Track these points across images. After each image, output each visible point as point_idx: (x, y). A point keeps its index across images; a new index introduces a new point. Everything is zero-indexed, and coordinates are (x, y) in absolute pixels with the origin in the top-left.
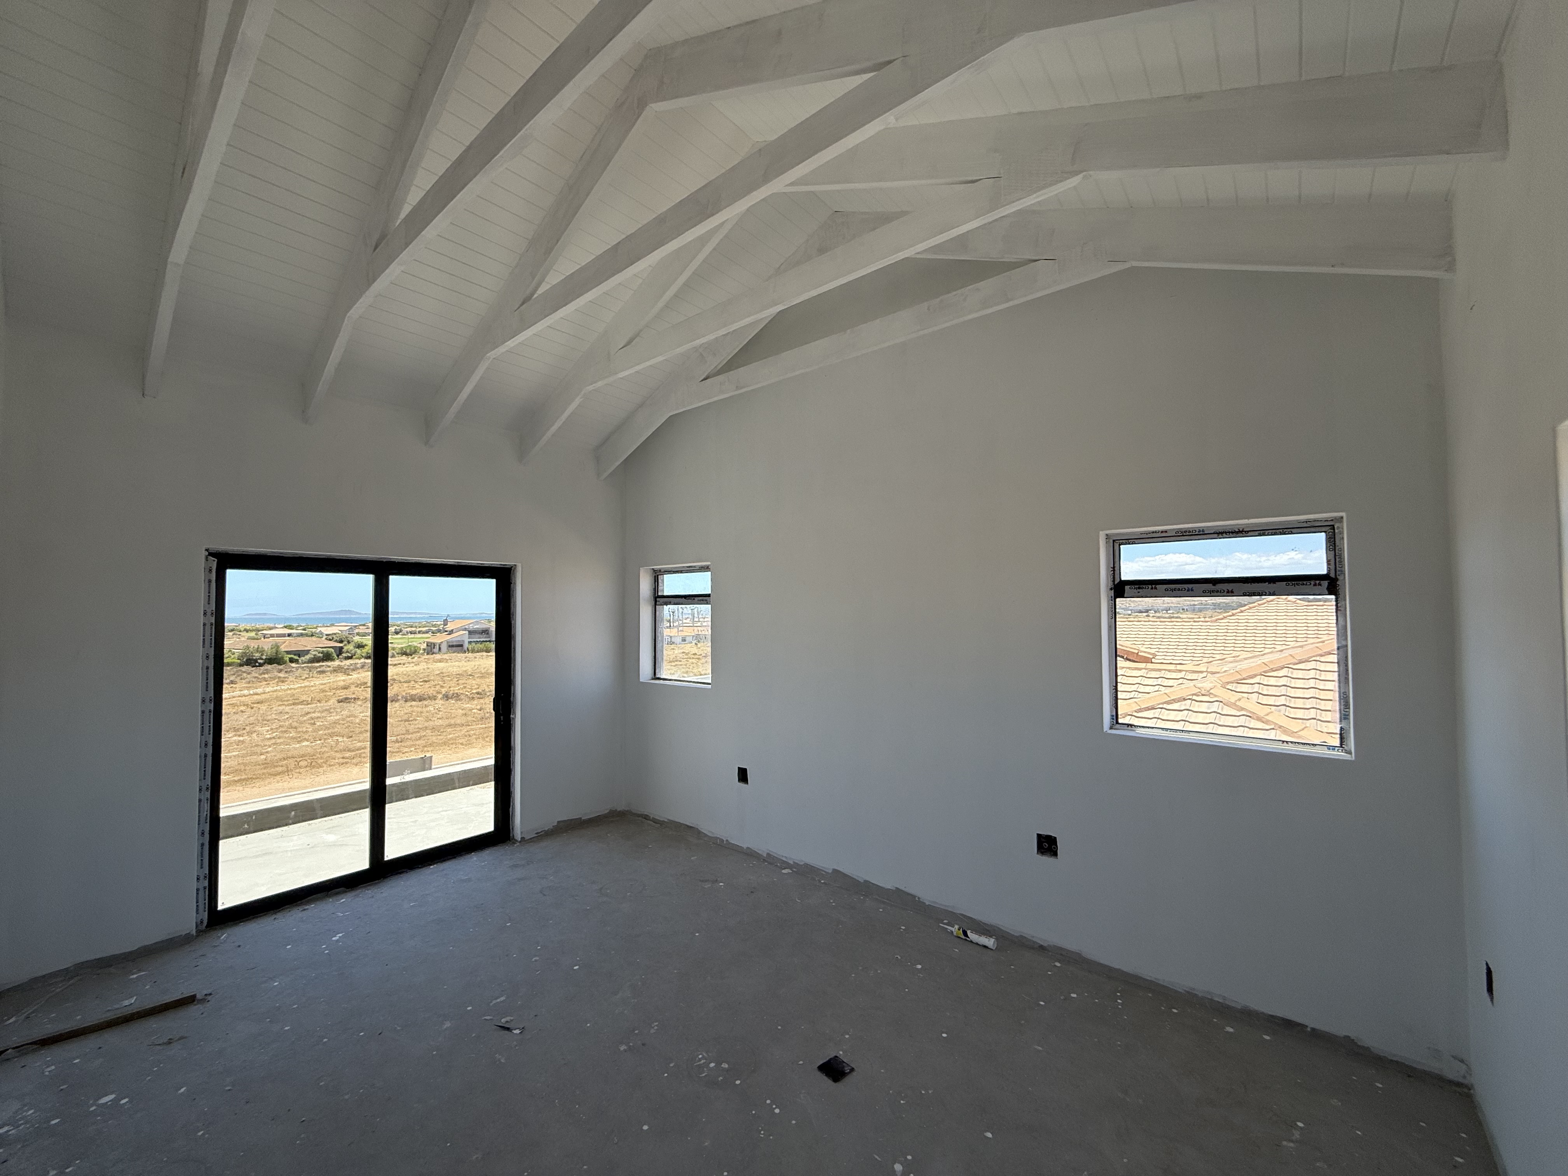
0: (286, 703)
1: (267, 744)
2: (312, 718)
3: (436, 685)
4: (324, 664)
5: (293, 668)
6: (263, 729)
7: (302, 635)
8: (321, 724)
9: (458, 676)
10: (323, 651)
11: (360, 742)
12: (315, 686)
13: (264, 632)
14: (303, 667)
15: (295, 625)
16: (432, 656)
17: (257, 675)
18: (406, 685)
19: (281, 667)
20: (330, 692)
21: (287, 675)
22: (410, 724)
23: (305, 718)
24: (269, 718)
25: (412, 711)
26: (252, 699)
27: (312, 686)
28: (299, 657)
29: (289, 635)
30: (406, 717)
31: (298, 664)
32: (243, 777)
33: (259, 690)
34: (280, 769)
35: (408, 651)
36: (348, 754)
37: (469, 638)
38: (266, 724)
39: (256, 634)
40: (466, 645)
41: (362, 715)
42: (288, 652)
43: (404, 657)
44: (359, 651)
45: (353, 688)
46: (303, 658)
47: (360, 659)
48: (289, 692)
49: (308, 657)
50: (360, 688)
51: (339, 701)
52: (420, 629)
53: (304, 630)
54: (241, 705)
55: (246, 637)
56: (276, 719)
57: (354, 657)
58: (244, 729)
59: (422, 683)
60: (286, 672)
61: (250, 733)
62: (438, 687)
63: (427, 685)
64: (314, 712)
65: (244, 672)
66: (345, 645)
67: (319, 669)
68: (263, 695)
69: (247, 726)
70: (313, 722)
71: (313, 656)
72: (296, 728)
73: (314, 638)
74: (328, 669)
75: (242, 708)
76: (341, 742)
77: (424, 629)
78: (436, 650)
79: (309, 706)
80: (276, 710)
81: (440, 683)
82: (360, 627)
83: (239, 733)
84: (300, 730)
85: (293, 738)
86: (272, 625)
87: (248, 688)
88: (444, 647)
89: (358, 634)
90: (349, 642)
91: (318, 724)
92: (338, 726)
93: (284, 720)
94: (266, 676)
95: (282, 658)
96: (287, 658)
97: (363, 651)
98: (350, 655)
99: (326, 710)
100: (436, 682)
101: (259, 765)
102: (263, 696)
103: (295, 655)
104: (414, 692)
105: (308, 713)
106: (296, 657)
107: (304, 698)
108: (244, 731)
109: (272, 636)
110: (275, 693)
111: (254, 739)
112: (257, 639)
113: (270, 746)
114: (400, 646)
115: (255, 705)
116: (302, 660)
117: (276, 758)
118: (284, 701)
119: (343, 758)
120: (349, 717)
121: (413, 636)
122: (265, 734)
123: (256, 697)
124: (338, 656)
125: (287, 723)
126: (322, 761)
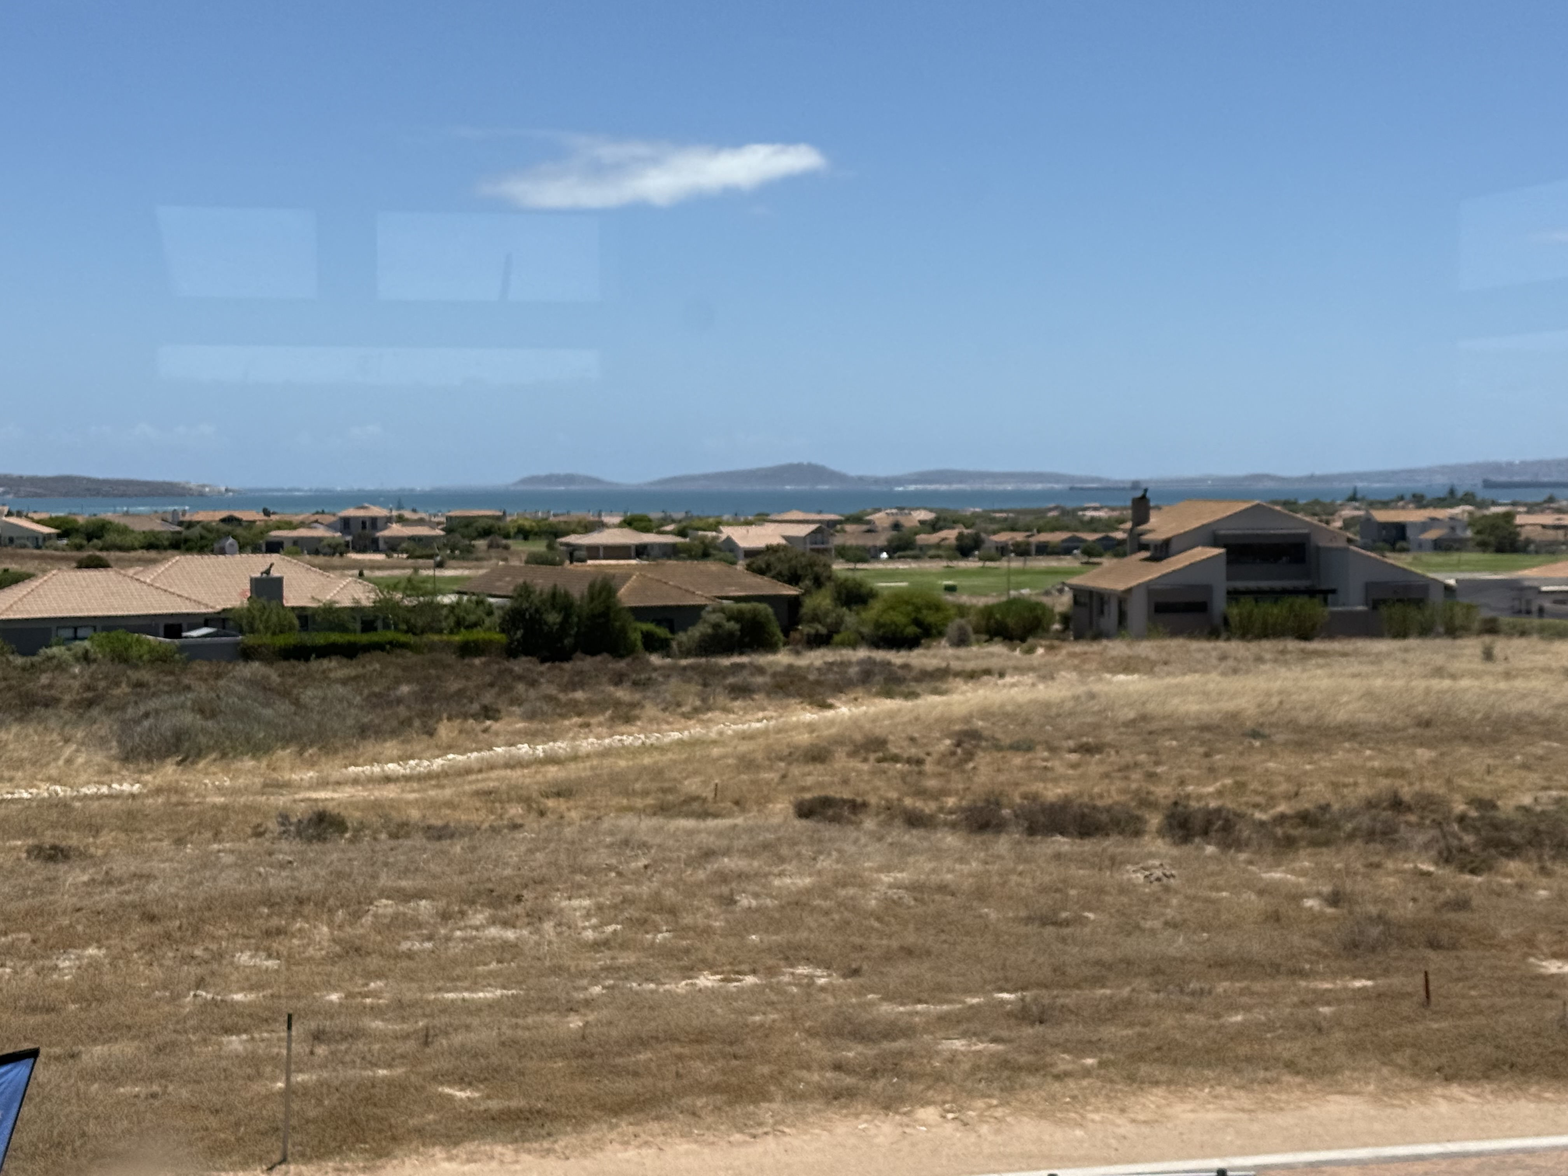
0: (639, 803)
1: (589, 965)
2: (723, 877)
3: (1127, 767)
4: (744, 659)
5: (655, 669)
6: (575, 903)
7: (672, 552)
8: (754, 903)
9: (1207, 736)
10: (741, 612)
11: (888, 997)
12: (724, 744)
13: (573, 539)
14: (684, 668)
15: (655, 515)
16: (1096, 647)
17: (552, 690)
18: (1018, 760)
19: (622, 665)
20: (771, 768)
21: (637, 696)
22: (1064, 940)
23: (701, 875)
24: (592, 859)
25: (1064, 881)
26: (539, 777)
27: (714, 742)
28: (673, 631)
29: (641, 551)
30: (1044, 902)
31: (668, 656)
32: (514, 1104)
33: (561, 746)
34: (627, 1086)
35: (1011, 622)
36: (852, 1053)
37: (1229, 578)
38: (581, 887)
39: (550, 547)
40: (1219, 604)
41: (886, 878)
42: (641, 613)
43: (998, 649)
44: (850, 618)
45: (841, 760)
46: (682, 637)
47: (854, 645)
48: (647, 760)
49: (697, 632)
50: (865, 760)
51: (805, 811)
52: (1044, 537)
53: (682, 533)
54: (510, 800)
55: (524, 557)
56: (610, 868)
57: (837, 638)
58: (519, 899)
59: (1074, 757)
60: (635, 684)
61: (535, 917)
62: (1136, 776)
63: (1094, 765)
64: (727, 852)
65: (520, 678)
66: (807, 592)
67: (731, 680)
68: (572, 766)
69: (526, 886)
70: (725, 890)
71: (710, 631)
72: (673, 911)
73: (712, 566)
74: (760, 680)
75: (515, 811)
76: (823, 989)
77: (1056, 537)
78: (1110, 619)
79: (711, 823)
80: (611, 833)
81: (1142, 757)
82: (849, 528)
83: (503, 913)
84: (687, 919)
85: (666, 952)
86: (591, 517)
87: (531, 737)
88: (1138, 611)
89: (843, 553)
90: (818, 583)
91: (745, 901)
92: (810, 921)
93: (638, 877)
94: (579, 695)
95: (623, 631)
96: (637, 630)
97: (864, 615)
98: (823, 630)
99: (765, 846)
100: (1127, 757)
101: (564, 1056)
102: (572, 771)
103: (659, 623)
104: (1053, 793)
105: (708, 854)
106: (662, 632)
107: (692, 786)
108: (519, 909)
109: (594, 552)
110: (606, 762)
111: (550, 943)
112: (552, 563)
113: (595, 979)
114: (981, 602)
115: (551, 803)
116: (680, 644)
117: (614, 1033)
118: (634, 793)
119: (838, 1067)
120: (844, 886)
121: (1017, 564)
122: (580, 924)
123: (553, 771)
124: (786, 633)
125: (645, 890)
126: (766, 1070)
